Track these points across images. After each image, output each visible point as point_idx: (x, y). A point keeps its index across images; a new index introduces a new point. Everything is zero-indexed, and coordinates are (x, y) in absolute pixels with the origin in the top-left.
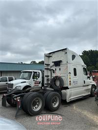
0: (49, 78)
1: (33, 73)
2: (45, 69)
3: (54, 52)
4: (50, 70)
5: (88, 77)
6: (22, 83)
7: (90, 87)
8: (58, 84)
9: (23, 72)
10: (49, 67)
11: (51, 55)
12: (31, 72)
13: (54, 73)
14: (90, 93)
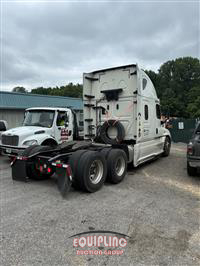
0: (94, 123)
1: (57, 114)
2: (85, 105)
3: (103, 71)
4: (96, 108)
5: (162, 123)
6: (36, 133)
7: (163, 140)
8: (113, 134)
9: (30, 111)
10: (93, 103)
11: (97, 76)
12: (53, 111)
13: (103, 113)
14: (162, 151)
